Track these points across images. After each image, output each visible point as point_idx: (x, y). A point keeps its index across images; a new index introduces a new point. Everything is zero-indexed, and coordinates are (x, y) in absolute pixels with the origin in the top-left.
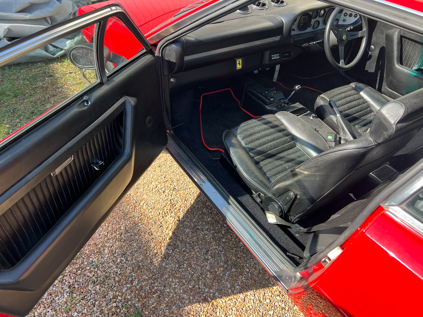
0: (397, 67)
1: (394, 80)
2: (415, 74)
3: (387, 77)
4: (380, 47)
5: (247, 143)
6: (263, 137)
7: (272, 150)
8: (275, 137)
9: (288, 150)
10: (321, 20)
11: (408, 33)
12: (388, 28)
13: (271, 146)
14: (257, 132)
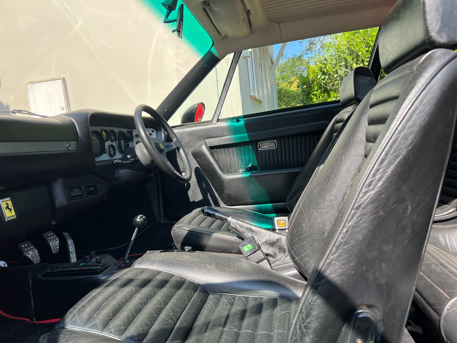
0: (226, 177)
1: (231, 192)
2: (248, 175)
4: (194, 169)
5: (121, 330)
6: (146, 302)
7: (180, 316)
8: (167, 293)
9: (203, 305)
10: (114, 144)
11: (215, 141)
12: (191, 147)
13: (174, 310)
14: (125, 301)
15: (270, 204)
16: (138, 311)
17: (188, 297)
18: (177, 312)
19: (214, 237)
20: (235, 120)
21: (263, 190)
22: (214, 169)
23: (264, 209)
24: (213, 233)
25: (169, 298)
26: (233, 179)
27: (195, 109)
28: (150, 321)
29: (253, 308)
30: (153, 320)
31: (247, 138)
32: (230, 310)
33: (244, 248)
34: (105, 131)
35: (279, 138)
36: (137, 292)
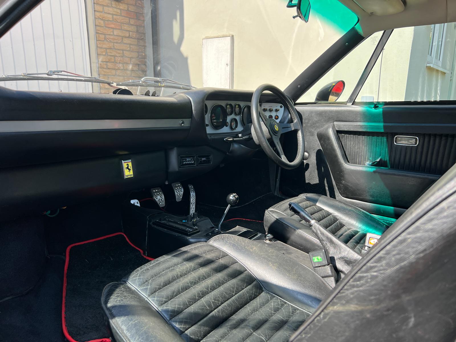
0: (347, 166)
1: (349, 184)
2: (373, 169)
3: (338, 183)
4: (316, 151)
5: (162, 301)
6: (196, 282)
7: (220, 305)
8: (220, 279)
9: (251, 300)
10: (238, 118)
11: (344, 125)
12: (318, 127)
13: (216, 298)
14: (180, 275)
15: (392, 208)
16: (185, 288)
17: (237, 288)
18: (218, 301)
19: (298, 233)
20: (373, 106)
21: (387, 191)
22: (336, 156)
23: (383, 211)
24: (298, 229)
25: (219, 284)
26: (355, 170)
27: (332, 87)
28: (189, 302)
29: (293, 322)
30: (192, 301)
31: (381, 129)
32: (272, 316)
33: (313, 258)
34: (231, 105)
35: (422, 135)
36: (195, 269)
